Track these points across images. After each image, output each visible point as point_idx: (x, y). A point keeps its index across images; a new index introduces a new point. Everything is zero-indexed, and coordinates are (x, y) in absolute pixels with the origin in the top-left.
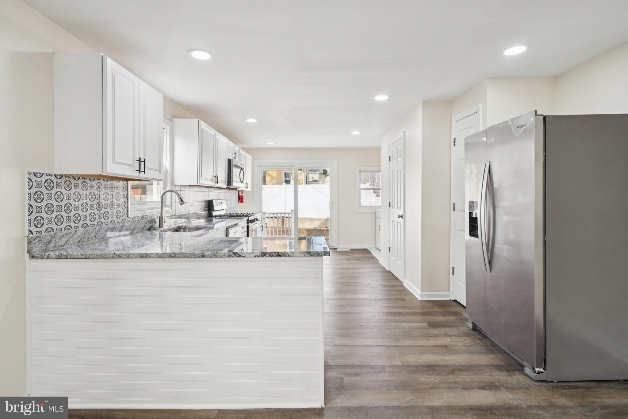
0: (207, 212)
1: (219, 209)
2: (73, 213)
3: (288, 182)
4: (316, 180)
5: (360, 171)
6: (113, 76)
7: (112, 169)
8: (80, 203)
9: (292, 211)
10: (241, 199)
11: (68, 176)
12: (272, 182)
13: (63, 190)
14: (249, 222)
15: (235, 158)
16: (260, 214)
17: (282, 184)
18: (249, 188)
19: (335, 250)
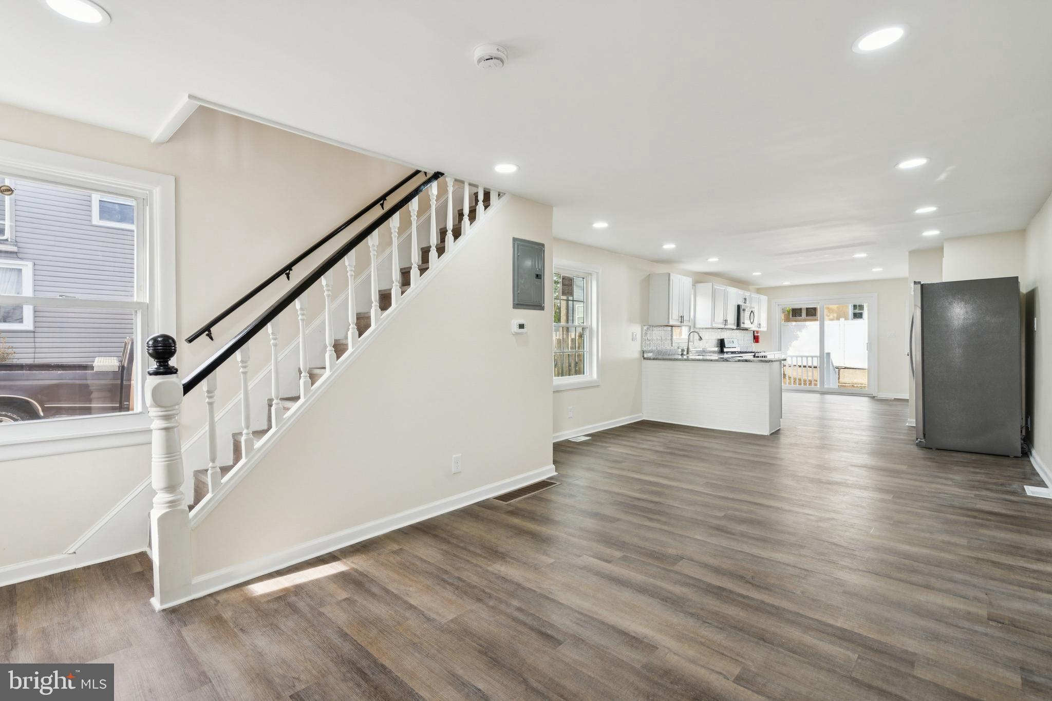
0: (720, 348)
1: (731, 347)
6: (673, 280)
10: (756, 339)
15: (745, 303)
16: (772, 353)
17: (846, 319)
18: (764, 328)
19: (873, 398)
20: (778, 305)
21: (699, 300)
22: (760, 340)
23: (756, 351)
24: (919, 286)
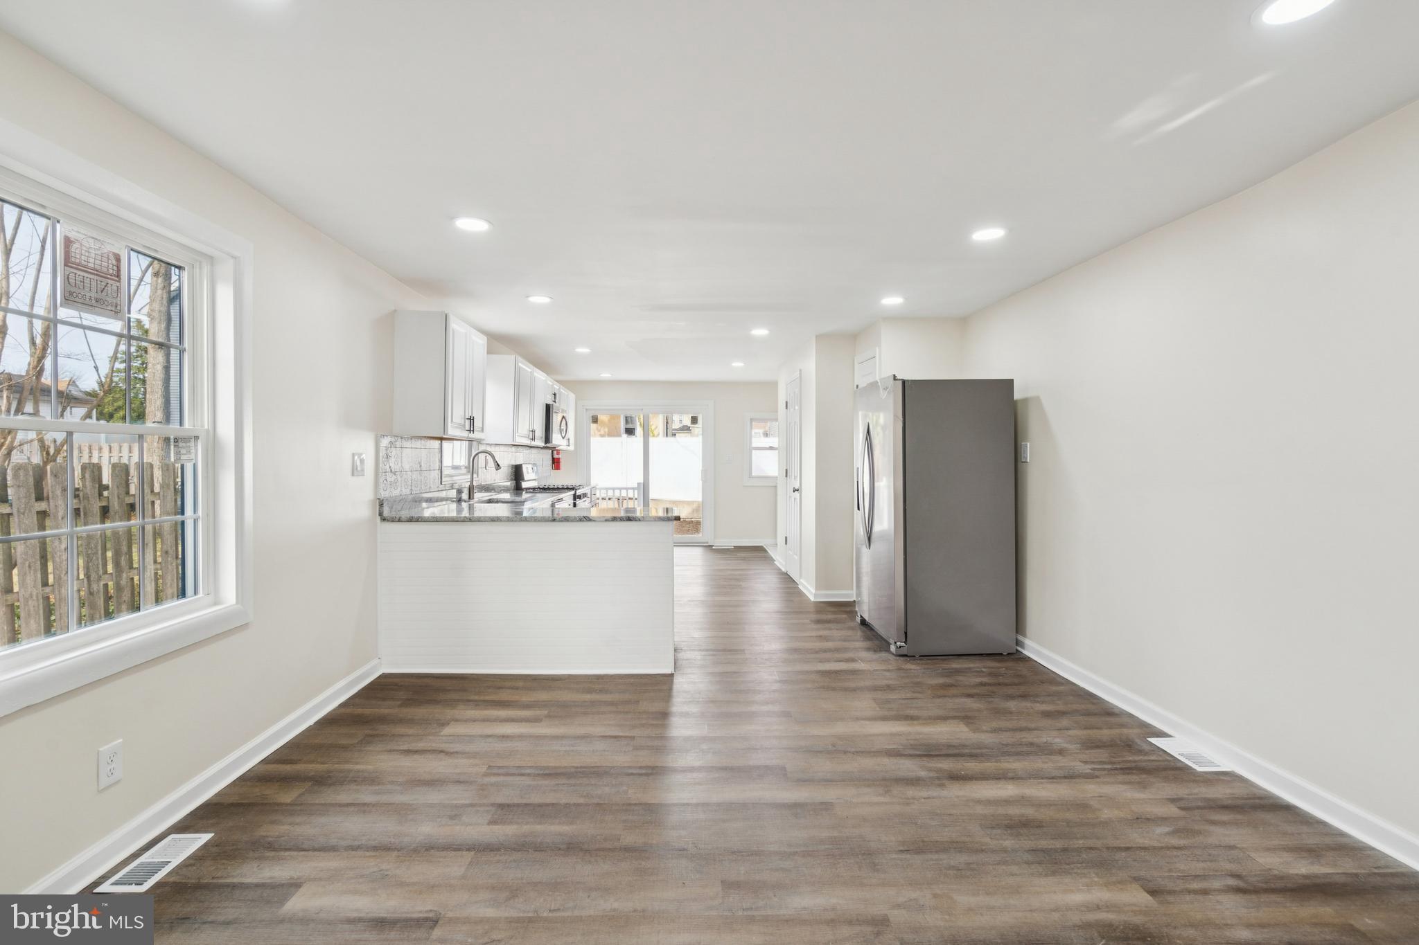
0: (515, 482)
1: (530, 479)
3: (630, 431)
4: (687, 426)
5: (752, 420)
9: (639, 484)
10: (556, 463)
12: (599, 431)
14: (575, 497)
15: (555, 402)
18: (572, 446)
19: (708, 547)
20: (587, 410)
22: (562, 464)
24: (900, 384)
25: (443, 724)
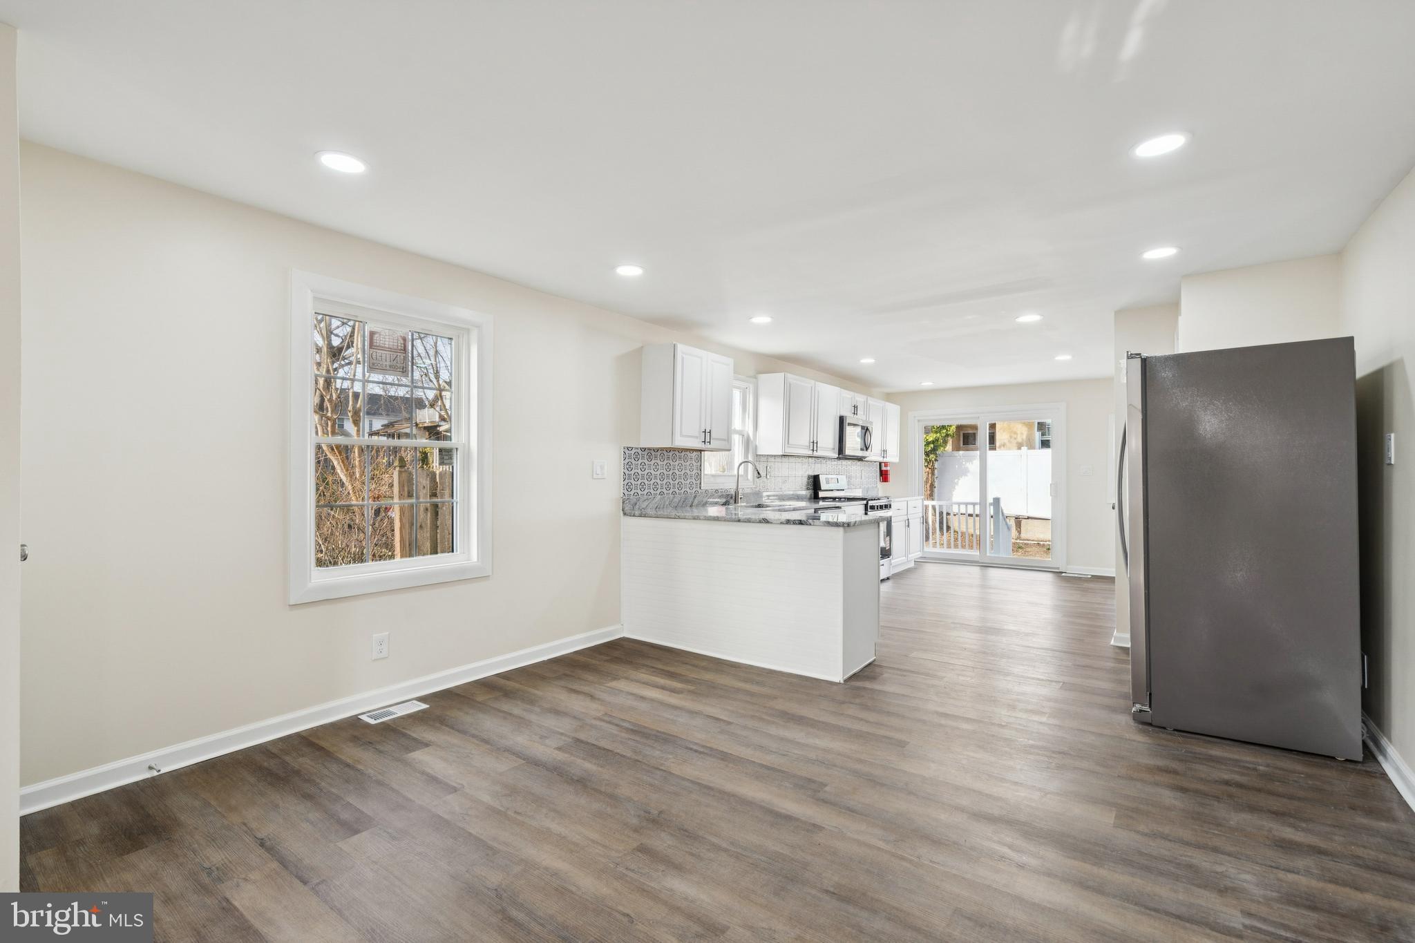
0: (811, 491)
1: (830, 489)
2: (653, 481)
6: (683, 359)
7: (680, 442)
8: (658, 473)
10: (884, 475)
11: (649, 449)
13: (646, 461)
15: (856, 414)
16: (903, 499)
17: (1031, 447)
18: (893, 457)
19: (1058, 574)
20: (919, 421)
21: (763, 403)
22: (891, 477)
23: (869, 497)
24: (1137, 363)
25: (615, 678)
